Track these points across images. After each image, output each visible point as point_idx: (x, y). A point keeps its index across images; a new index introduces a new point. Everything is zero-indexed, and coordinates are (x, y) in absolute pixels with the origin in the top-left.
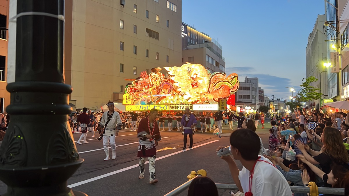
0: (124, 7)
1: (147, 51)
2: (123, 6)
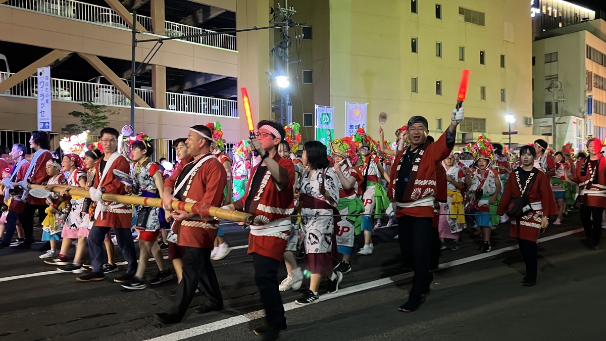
1: (461, 49)
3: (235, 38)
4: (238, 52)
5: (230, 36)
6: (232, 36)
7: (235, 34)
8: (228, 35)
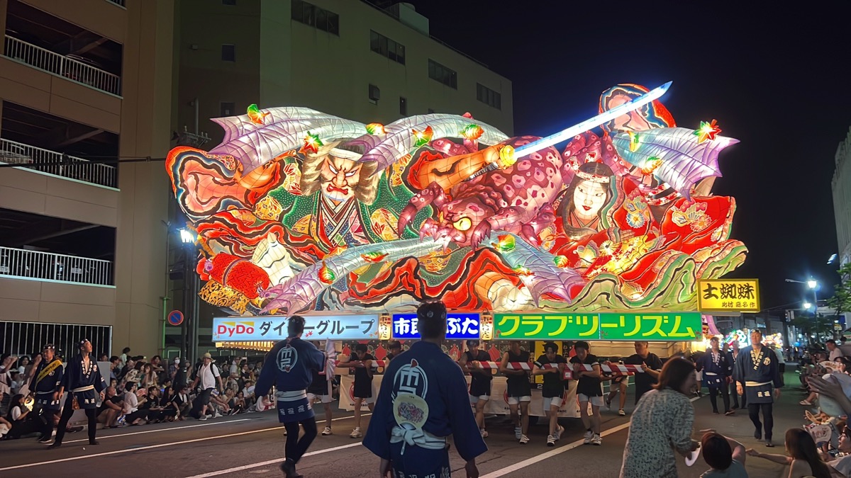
0: (376, 104)
2: (374, 102)
3: (116, 170)
4: (119, 190)
5: (109, 166)
6: (112, 167)
7: (116, 165)
8: (105, 166)
